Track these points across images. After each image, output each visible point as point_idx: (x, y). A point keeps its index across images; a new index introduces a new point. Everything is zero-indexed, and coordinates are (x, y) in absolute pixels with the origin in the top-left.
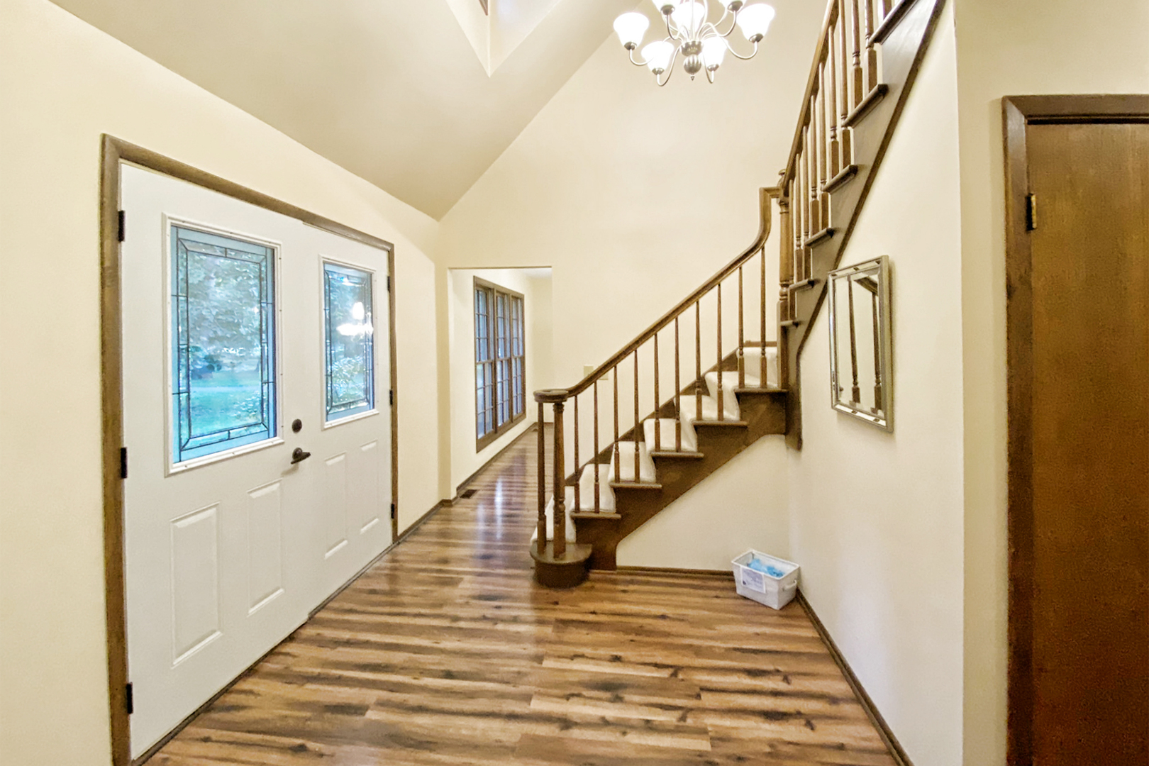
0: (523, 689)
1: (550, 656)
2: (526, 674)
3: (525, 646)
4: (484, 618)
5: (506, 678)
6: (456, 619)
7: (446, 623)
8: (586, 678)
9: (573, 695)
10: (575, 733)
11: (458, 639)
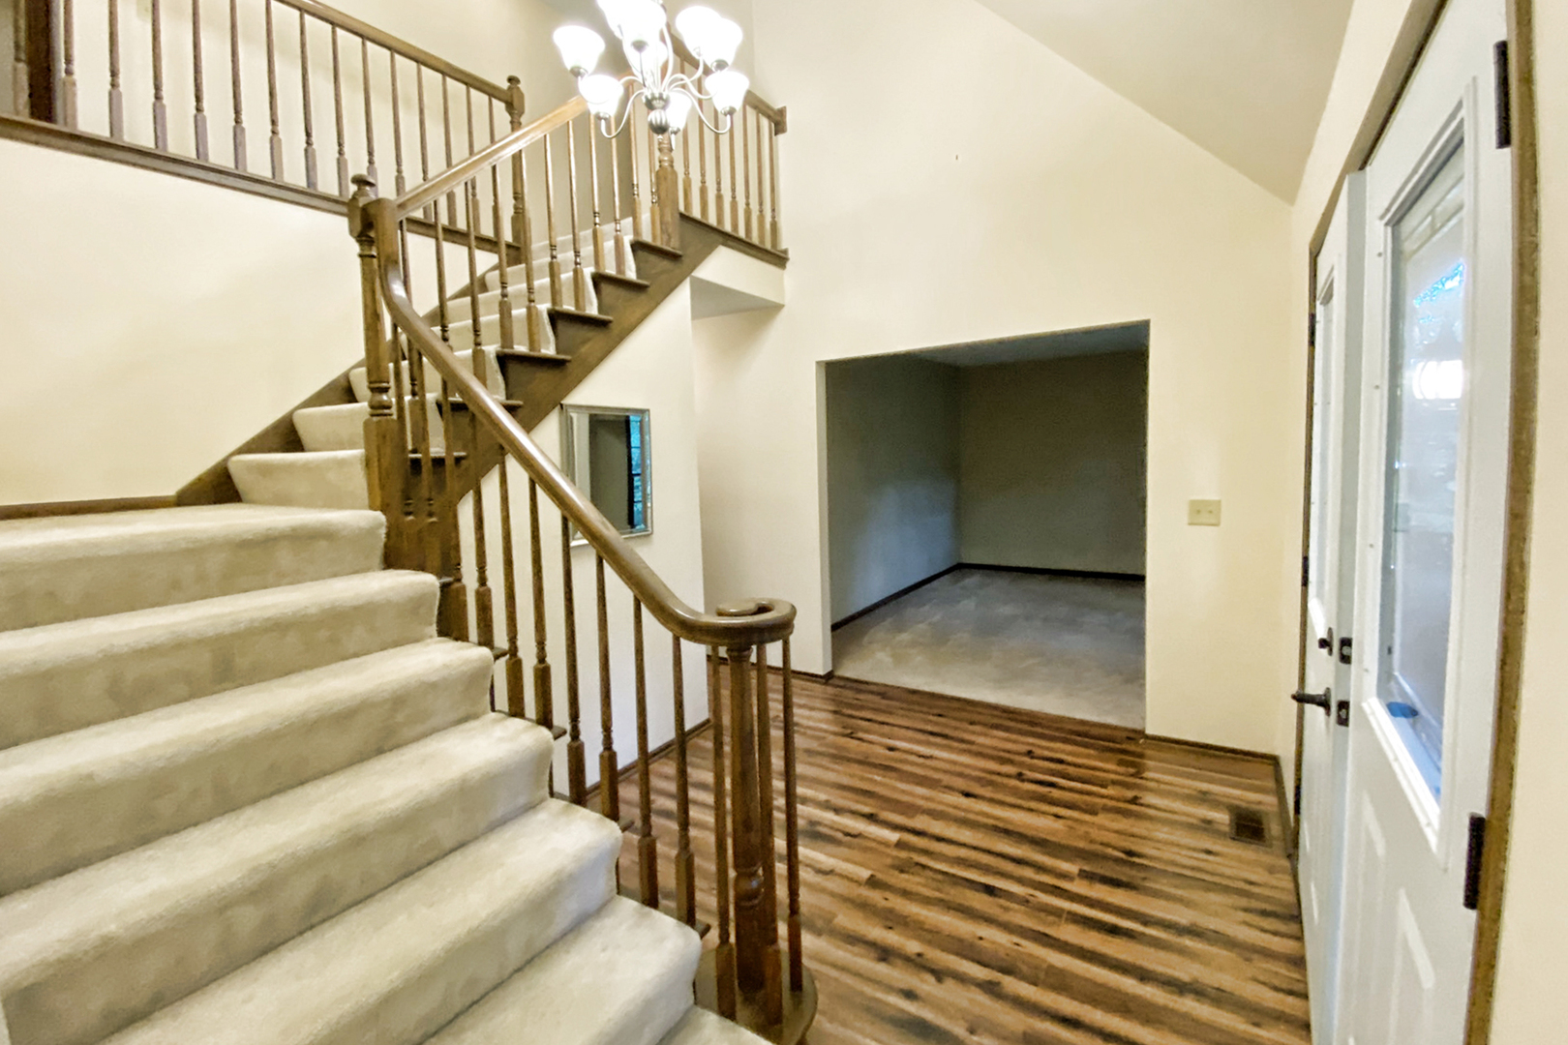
0: (903, 854)
1: (858, 882)
2: (893, 867)
3: (884, 903)
4: (939, 974)
5: (918, 869)
6: (991, 988)
7: (1011, 984)
8: (831, 848)
9: (854, 836)
10: (867, 810)
11: (981, 942)
